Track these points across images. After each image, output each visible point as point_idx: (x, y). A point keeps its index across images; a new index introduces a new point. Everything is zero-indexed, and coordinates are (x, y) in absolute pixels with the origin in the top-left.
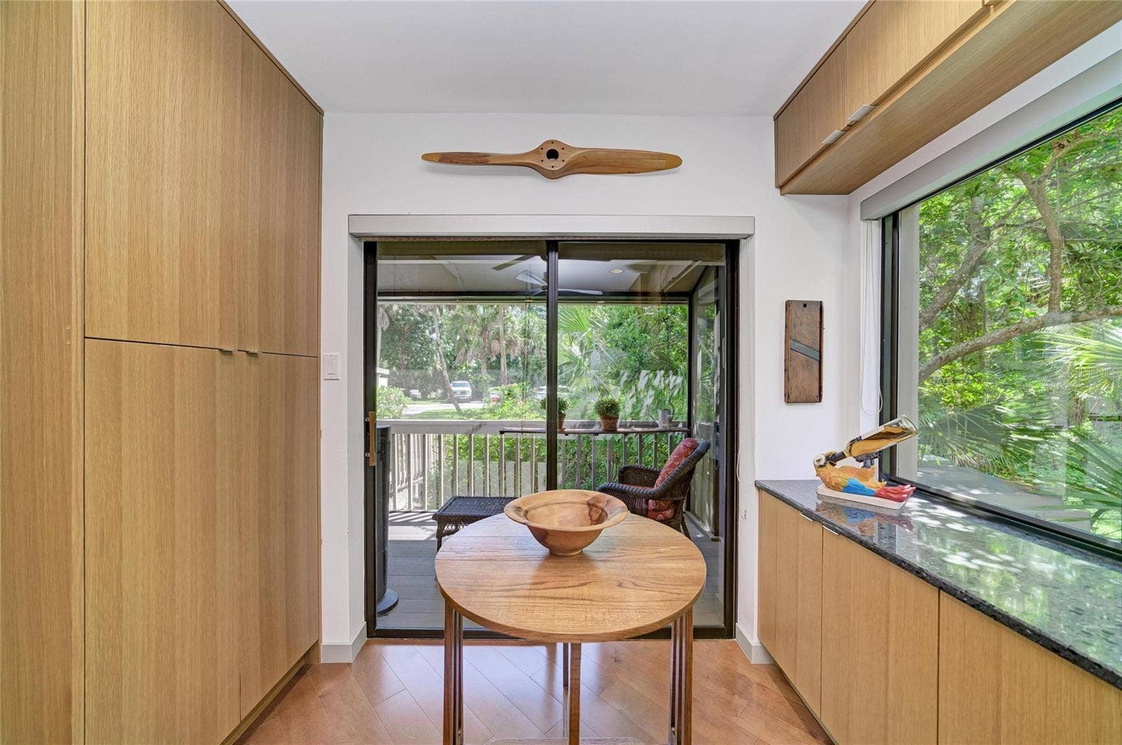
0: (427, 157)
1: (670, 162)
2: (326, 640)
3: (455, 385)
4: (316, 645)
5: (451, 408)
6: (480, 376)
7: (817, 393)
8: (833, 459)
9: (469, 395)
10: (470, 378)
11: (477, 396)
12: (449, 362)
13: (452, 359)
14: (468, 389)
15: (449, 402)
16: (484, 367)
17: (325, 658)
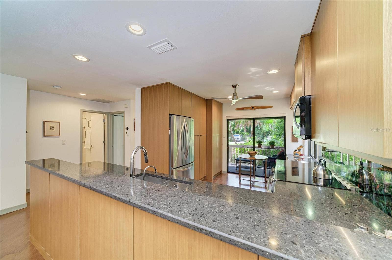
0: (236, 109)
1: (272, 107)
2: (223, 171)
3: (235, 136)
4: (222, 171)
5: (234, 143)
6: (244, 133)
7: (297, 141)
8: (296, 151)
9: (240, 139)
10: (240, 133)
11: (243, 140)
12: (233, 128)
13: (234, 127)
14: (239, 137)
15: (233, 141)
16: (245, 130)
17: (223, 173)
